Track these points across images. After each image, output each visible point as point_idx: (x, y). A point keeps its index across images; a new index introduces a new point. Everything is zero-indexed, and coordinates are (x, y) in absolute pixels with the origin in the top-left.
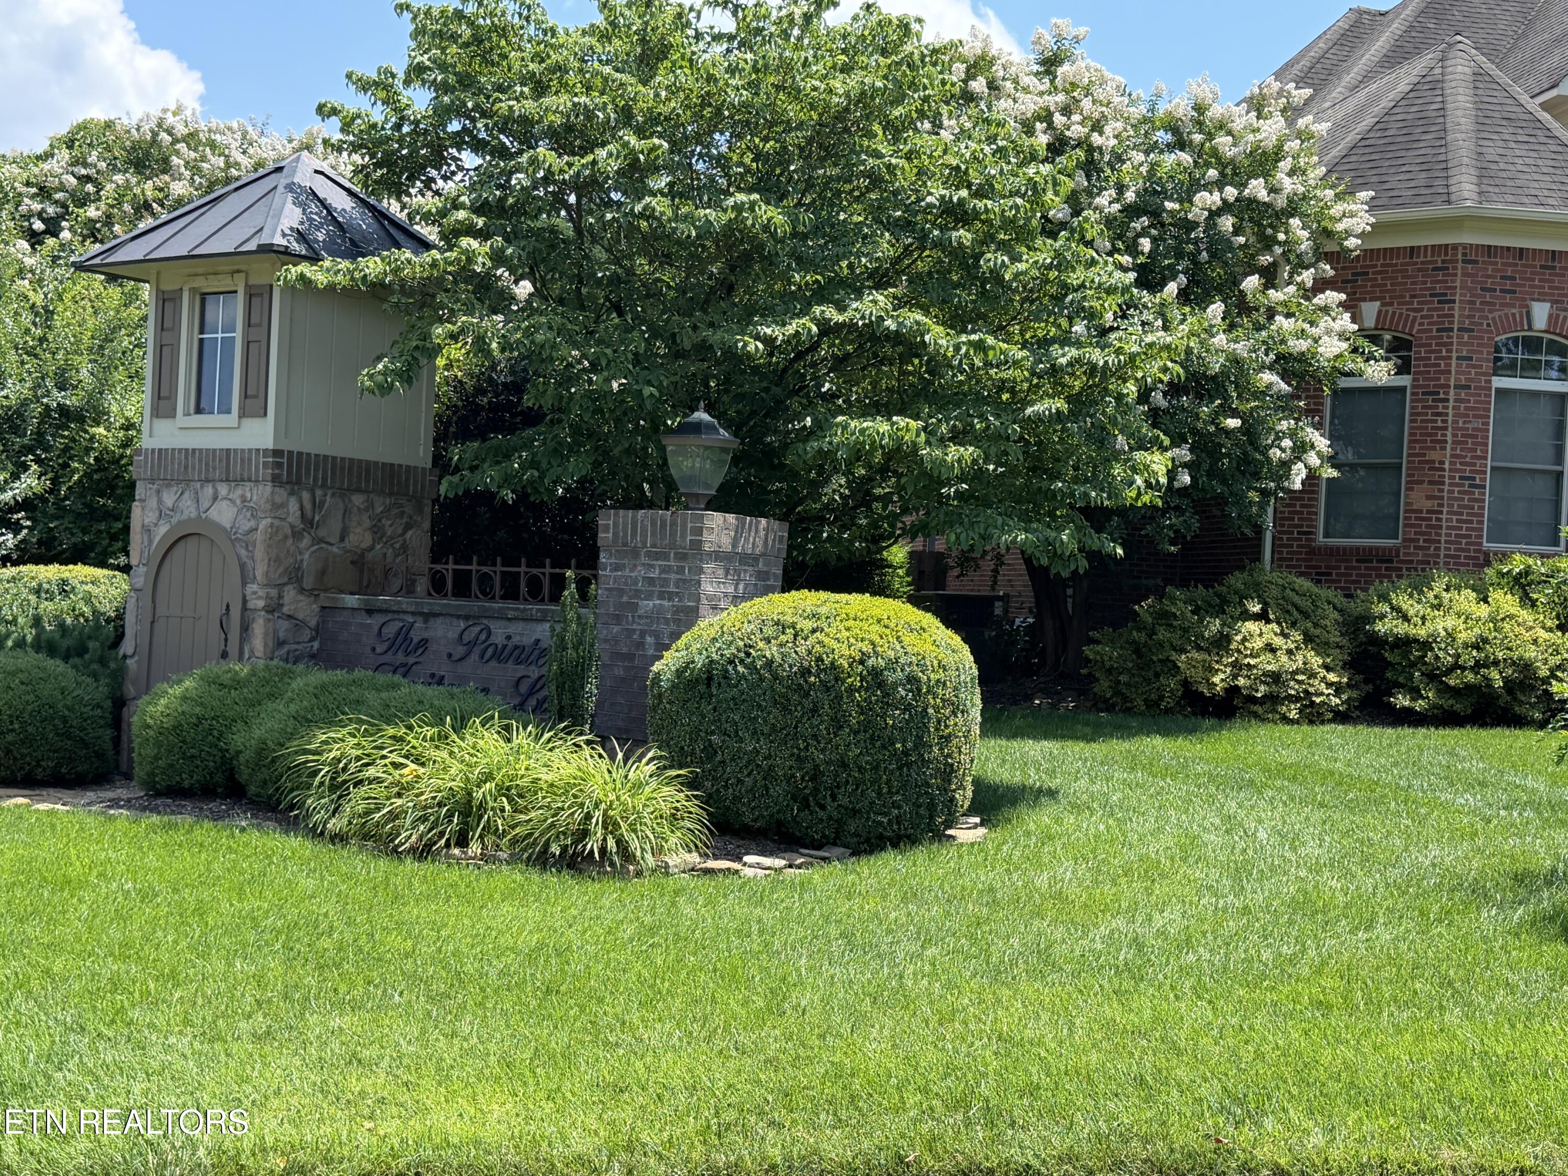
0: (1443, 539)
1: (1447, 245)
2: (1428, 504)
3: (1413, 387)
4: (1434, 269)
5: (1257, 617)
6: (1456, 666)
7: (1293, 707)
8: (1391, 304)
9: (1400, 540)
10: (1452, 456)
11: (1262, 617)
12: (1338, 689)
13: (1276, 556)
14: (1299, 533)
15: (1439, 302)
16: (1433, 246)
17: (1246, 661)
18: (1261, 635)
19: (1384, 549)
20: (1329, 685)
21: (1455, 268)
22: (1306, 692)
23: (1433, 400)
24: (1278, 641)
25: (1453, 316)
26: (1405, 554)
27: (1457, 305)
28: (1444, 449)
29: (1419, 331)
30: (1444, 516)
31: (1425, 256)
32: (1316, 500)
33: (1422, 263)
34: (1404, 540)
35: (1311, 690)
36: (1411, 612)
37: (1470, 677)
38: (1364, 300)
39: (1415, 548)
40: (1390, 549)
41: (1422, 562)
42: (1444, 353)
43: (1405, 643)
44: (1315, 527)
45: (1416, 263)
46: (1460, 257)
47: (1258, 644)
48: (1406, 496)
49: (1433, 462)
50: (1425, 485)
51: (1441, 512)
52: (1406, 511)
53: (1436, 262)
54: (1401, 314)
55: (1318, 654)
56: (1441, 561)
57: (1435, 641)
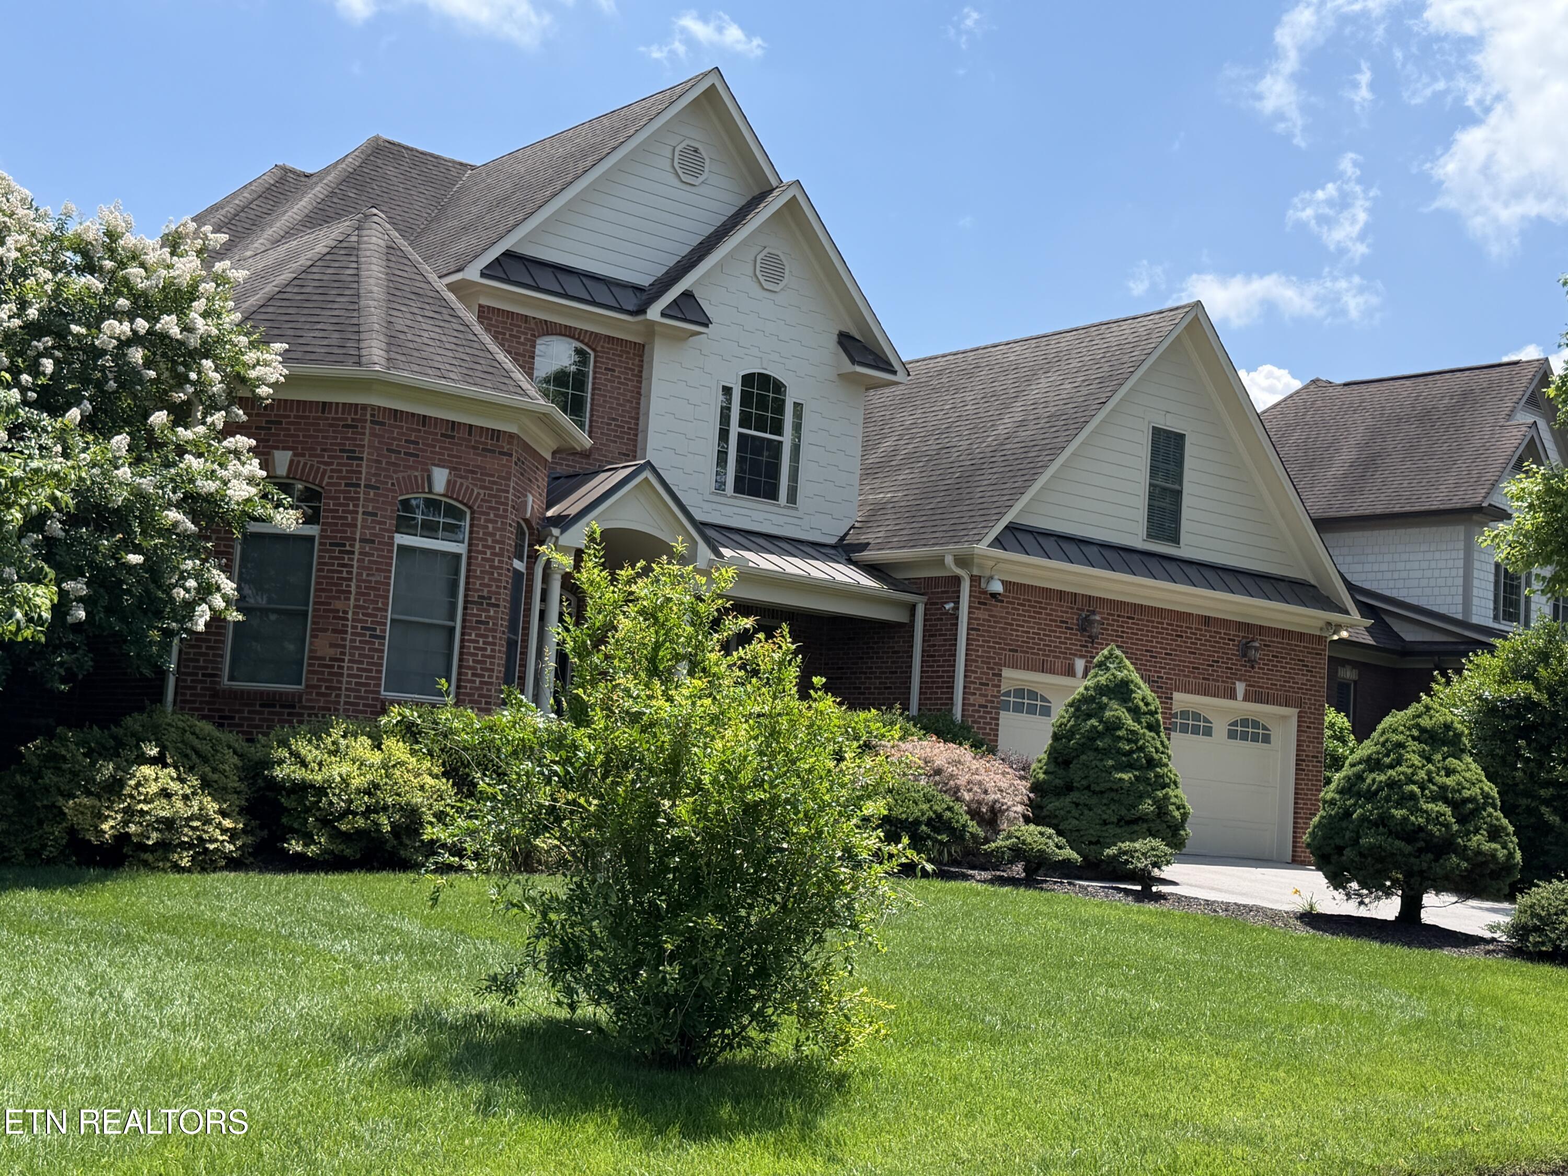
0: (344, 686)
1: (357, 405)
2: (331, 652)
3: (321, 537)
4: (343, 426)
5: (153, 761)
6: (348, 811)
7: (185, 854)
8: (303, 455)
9: (302, 687)
10: (356, 607)
11: (159, 761)
12: (233, 835)
13: (179, 698)
14: (203, 675)
15: (348, 458)
16: (344, 404)
17: (139, 807)
18: (156, 780)
19: (287, 694)
20: (224, 831)
21: (364, 428)
22: (200, 838)
23: (340, 552)
24: (174, 786)
25: (360, 473)
26: (308, 700)
27: (364, 463)
28: (349, 599)
29: (328, 484)
30: (345, 665)
31: (337, 412)
32: (223, 642)
33: (333, 419)
34: (307, 686)
35: (206, 836)
36: (309, 758)
37: (361, 822)
38: (277, 448)
39: (318, 694)
40: (293, 694)
41: (324, 709)
42: (351, 508)
43: (301, 788)
44: (220, 670)
45: (327, 419)
46: (368, 417)
47: (153, 788)
48: (311, 643)
49: (338, 611)
50: (329, 633)
51: (343, 661)
52: (310, 658)
53: (346, 419)
54: (312, 466)
55: (215, 800)
56: (341, 707)
57: (330, 787)
